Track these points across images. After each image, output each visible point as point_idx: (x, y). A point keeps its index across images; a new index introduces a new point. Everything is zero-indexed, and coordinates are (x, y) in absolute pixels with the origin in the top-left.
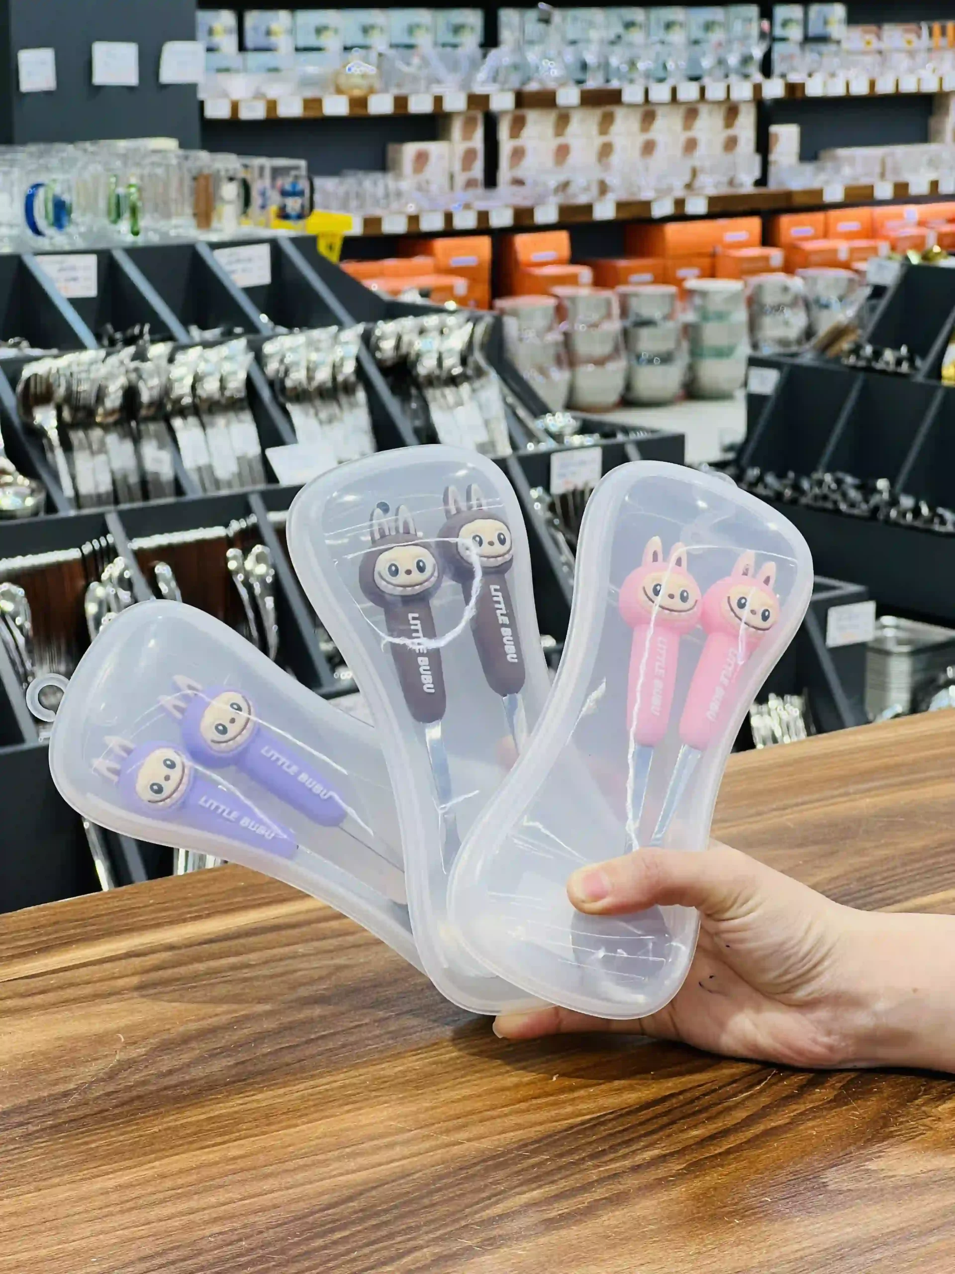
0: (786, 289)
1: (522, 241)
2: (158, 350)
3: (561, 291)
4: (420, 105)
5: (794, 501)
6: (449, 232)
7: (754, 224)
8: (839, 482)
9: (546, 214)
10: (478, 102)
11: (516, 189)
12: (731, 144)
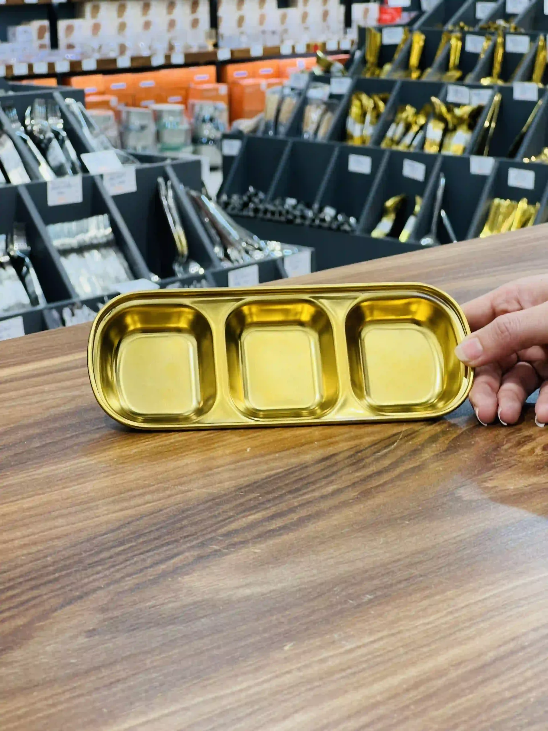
1: (76, 81)
6: (32, 76)
7: (212, 70)
9: (89, 65)
11: (71, 50)
12: (195, 23)
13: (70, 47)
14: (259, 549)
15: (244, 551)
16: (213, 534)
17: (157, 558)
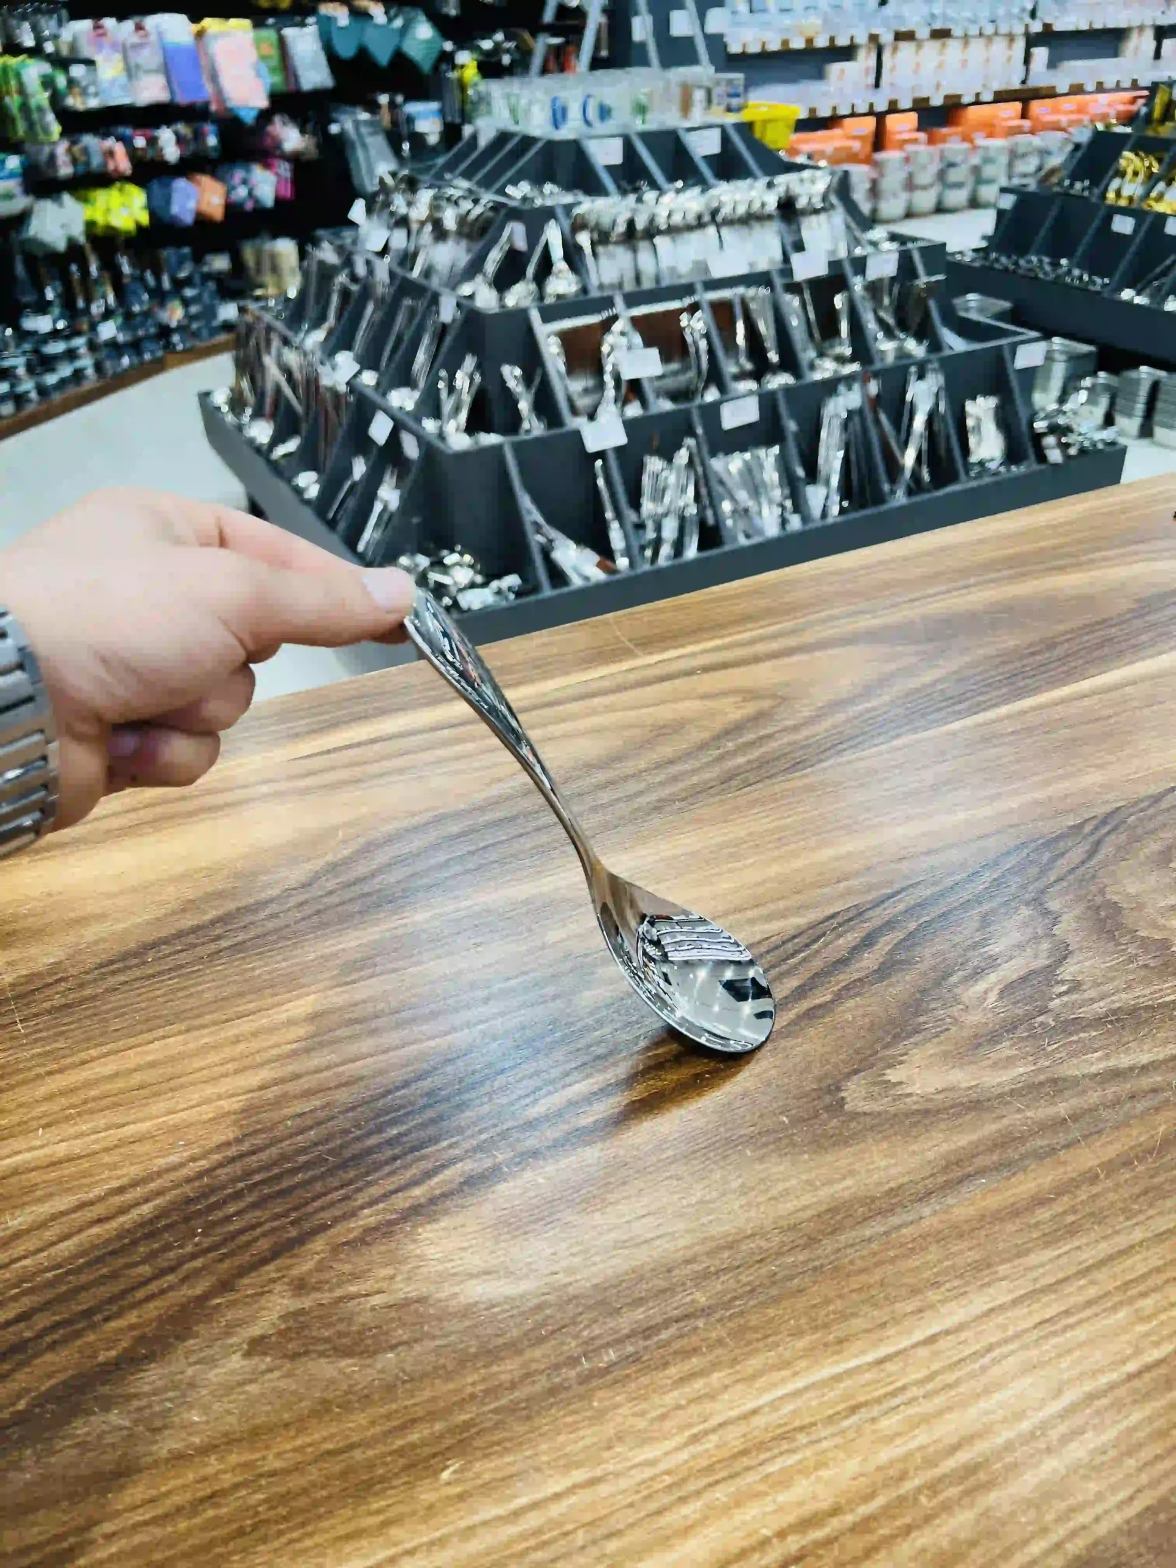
0: (1030, 144)
1: (891, 120)
2: (650, 196)
3: (910, 148)
4: (842, 41)
5: (1014, 272)
6: (853, 115)
8: (1040, 261)
9: (906, 103)
10: (874, 38)
11: (890, 89)
12: (1010, 59)
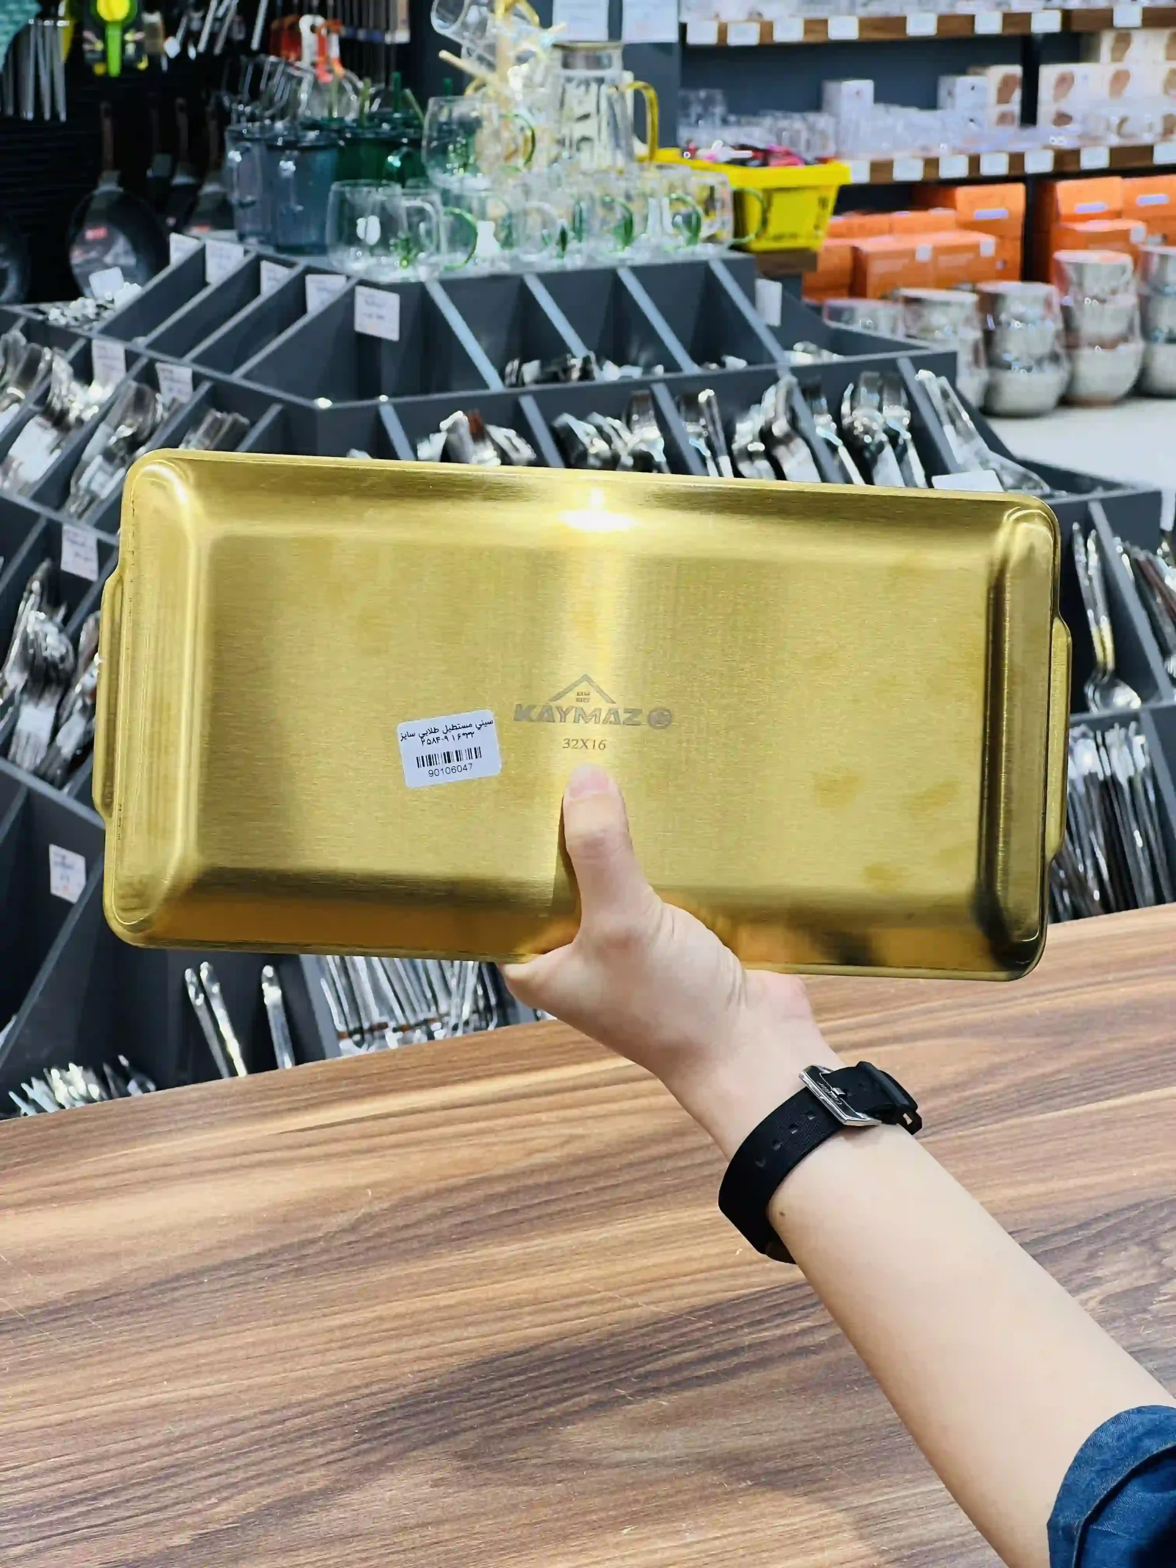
1: (1064, 189)
6: (975, 179)
9: (1095, 158)
10: (1014, 22)
11: (1060, 126)
13: (1062, 119)
14: (669, 1401)
15: (650, 1401)
16: (629, 1373)
17: (553, 1397)
